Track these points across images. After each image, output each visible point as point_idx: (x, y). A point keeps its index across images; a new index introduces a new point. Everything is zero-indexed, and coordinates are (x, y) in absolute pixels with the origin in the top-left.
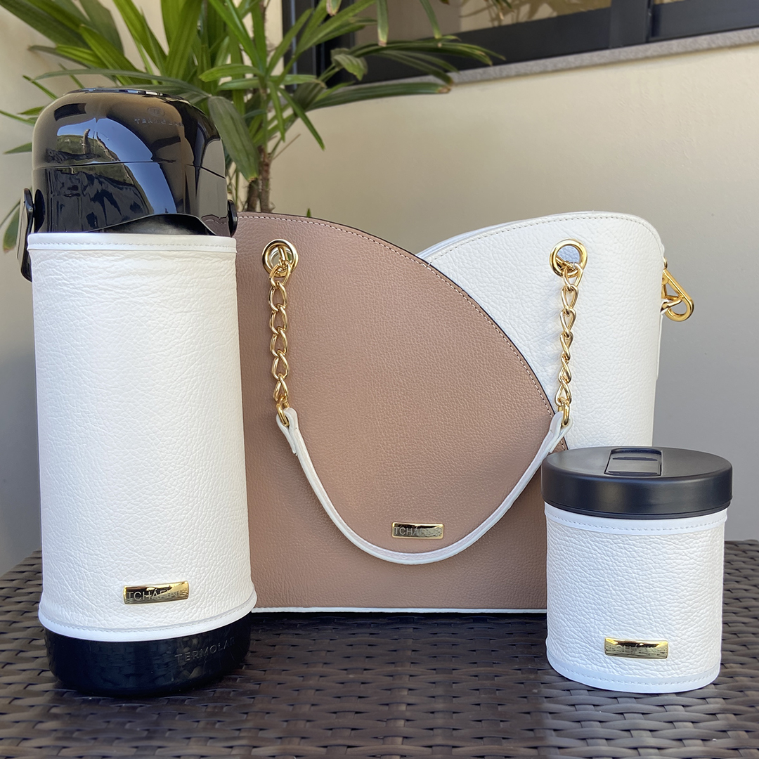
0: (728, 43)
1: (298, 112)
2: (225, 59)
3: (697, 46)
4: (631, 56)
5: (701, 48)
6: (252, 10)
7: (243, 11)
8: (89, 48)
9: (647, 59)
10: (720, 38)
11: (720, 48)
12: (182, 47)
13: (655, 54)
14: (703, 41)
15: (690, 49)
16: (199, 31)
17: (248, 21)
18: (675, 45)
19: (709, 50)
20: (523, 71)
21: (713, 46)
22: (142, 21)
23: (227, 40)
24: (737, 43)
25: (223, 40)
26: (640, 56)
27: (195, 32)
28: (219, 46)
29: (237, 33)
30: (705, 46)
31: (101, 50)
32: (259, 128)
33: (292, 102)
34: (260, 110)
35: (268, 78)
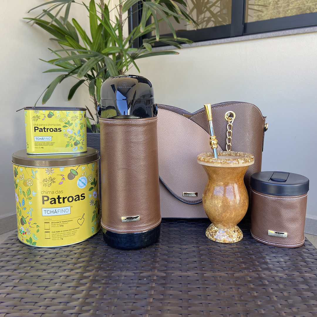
0: (267, 36)
1: (132, 60)
2: (110, 43)
3: (257, 37)
4: (237, 40)
5: (259, 38)
6: (118, 28)
7: (115, 29)
8: (68, 42)
9: (241, 41)
10: (264, 35)
11: (265, 38)
12: (97, 40)
13: (244, 40)
14: (259, 36)
15: (255, 38)
16: (102, 35)
17: (117, 32)
18: (250, 37)
19: (261, 38)
20: (203, 44)
21: (262, 37)
22: (84, 33)
23: (110, 38)
24: (270, 36)
25: (109, 38)
26: (240, 40)
27: (101, 35)
28: (108, 39)
29: (113, 37)
30: (260, 37)
31: (72, 42)
32: (120, 65)
33: (130, 57)
34: (120, 60)
35: (123, 49)
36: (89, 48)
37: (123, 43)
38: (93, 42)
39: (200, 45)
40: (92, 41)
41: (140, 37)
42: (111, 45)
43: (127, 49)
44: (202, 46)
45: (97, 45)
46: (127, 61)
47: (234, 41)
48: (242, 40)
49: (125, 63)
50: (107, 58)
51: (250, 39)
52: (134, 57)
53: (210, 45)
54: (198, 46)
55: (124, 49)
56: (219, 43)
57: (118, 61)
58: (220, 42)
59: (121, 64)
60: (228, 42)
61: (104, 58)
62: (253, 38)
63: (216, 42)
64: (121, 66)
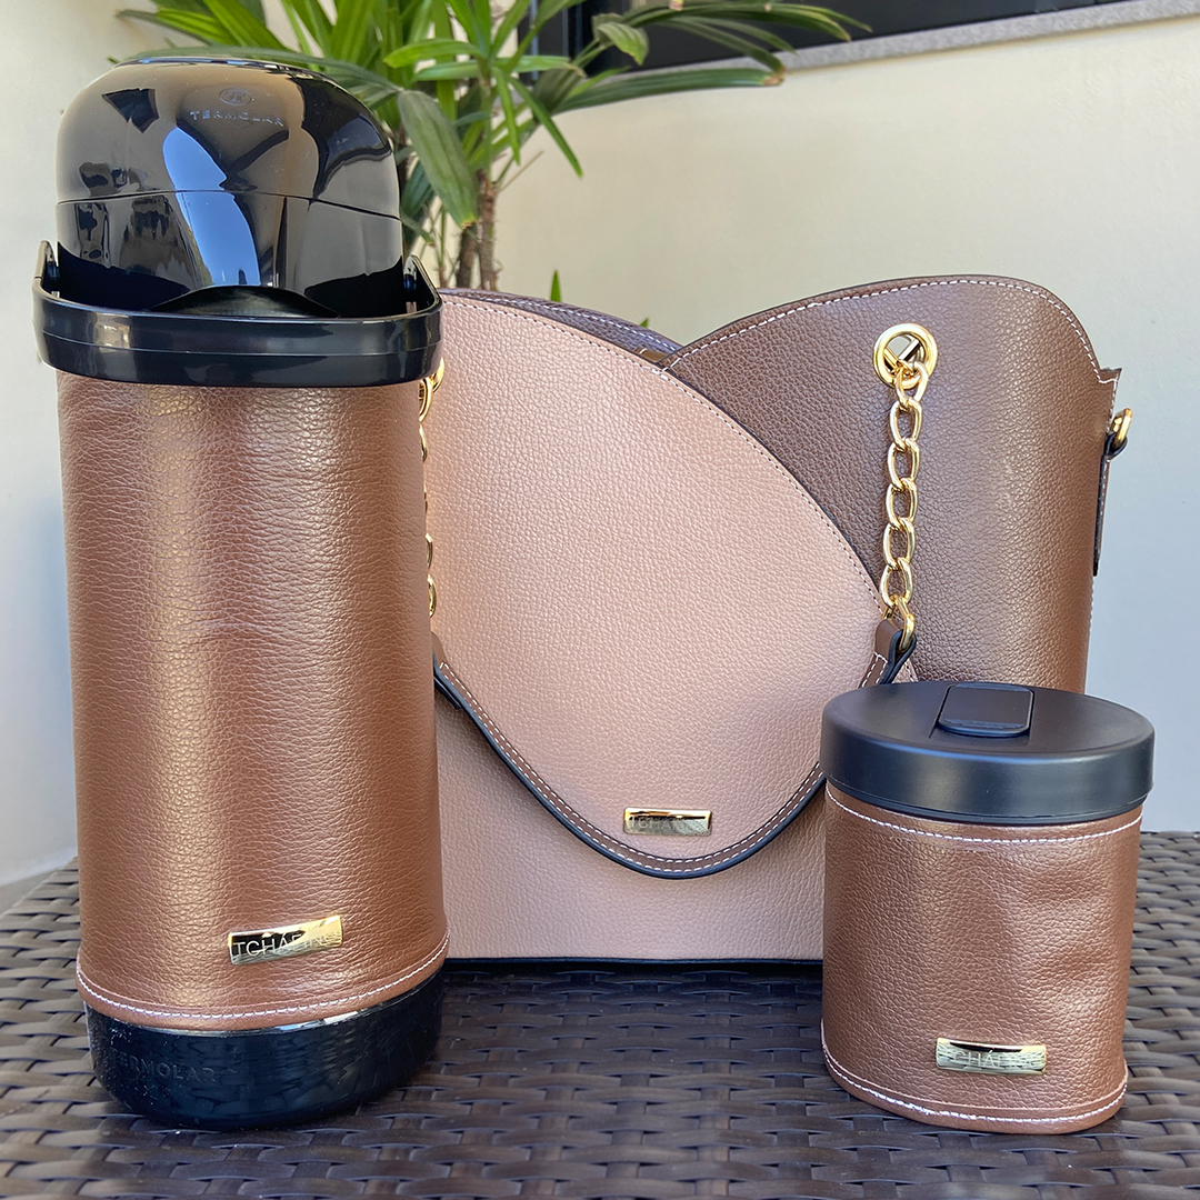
1: (541, 116)
2: (425, 30)
8: (210, 13)
12: (357, 11)
23: (427, 4)
28: (414, 11)
31: (230, 17)
32: (476, 145)
33: (531, 101)
34: (479, 113)
35: (492, 61)
36: (316, 51)
37: (494, 31)
38: (339, 20)
39: (881, 53)
40: (332, 15)
41: (572, 10)
42: (431, 34)
43: (514, 61)
44: (890, 56)
45: (361, 37)
46: (515, 123)
47: (1057, 28)
48: (1100, 22)
49: (505, 133)
50: (410, 99)
51: (1139, 18)
52: (550, 102)
53: (932, 51)
54: (874, 59)
55: (497, 59)
56: (978, 41)
57: (467, 119)
58: (985, 38)
59: (479, 140)
60: (1025, 33)
61: (394, 95)
62: (1157, 16)
63: (964, 38)
64: (481, 151)
